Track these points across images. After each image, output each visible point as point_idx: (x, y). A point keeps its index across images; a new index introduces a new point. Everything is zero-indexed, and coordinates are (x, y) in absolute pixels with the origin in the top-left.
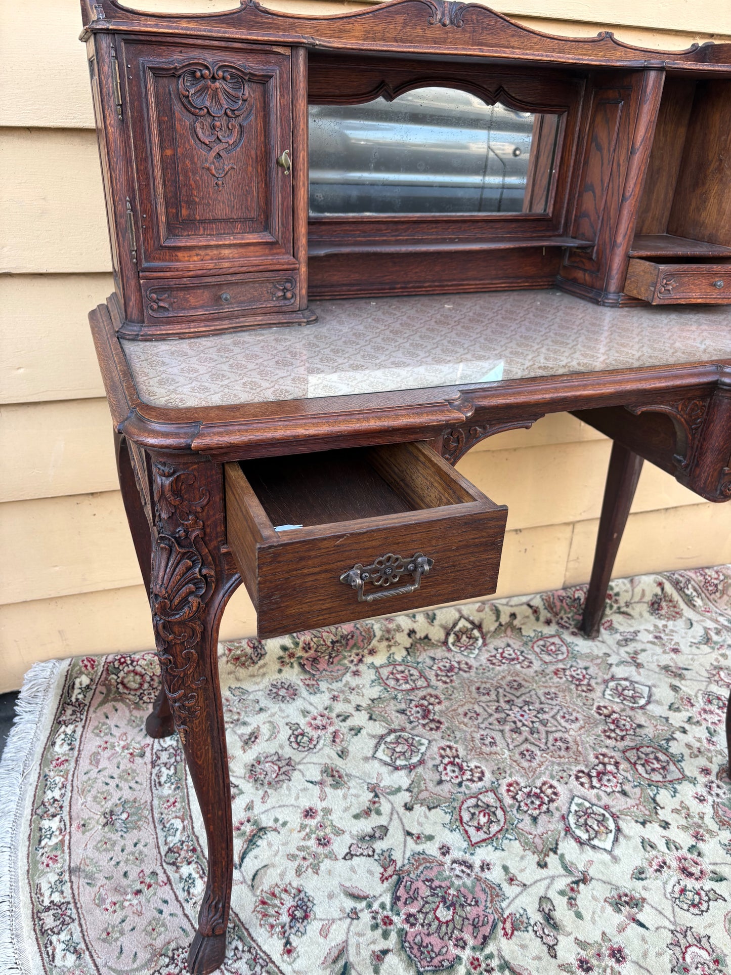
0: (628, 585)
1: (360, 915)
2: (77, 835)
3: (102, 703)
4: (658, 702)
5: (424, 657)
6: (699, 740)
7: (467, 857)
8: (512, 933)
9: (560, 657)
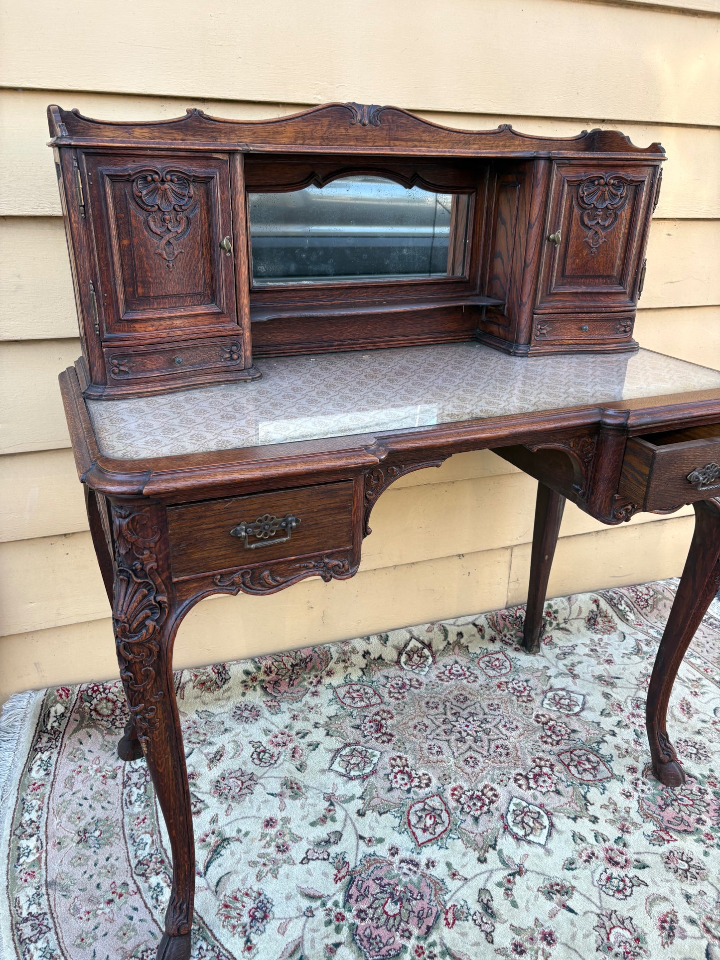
0: (566, 603)
1: (315, 913)
2: (53, 852)
3: (76, 730)
4: (590, 709)
5: (378, 676)
6: (627, 742)
7: (415, 857)
8: (454, 923)
9: (504, 671)
